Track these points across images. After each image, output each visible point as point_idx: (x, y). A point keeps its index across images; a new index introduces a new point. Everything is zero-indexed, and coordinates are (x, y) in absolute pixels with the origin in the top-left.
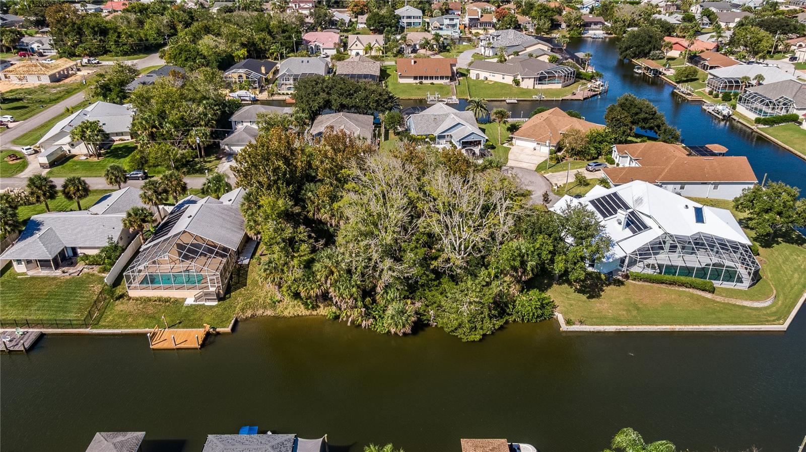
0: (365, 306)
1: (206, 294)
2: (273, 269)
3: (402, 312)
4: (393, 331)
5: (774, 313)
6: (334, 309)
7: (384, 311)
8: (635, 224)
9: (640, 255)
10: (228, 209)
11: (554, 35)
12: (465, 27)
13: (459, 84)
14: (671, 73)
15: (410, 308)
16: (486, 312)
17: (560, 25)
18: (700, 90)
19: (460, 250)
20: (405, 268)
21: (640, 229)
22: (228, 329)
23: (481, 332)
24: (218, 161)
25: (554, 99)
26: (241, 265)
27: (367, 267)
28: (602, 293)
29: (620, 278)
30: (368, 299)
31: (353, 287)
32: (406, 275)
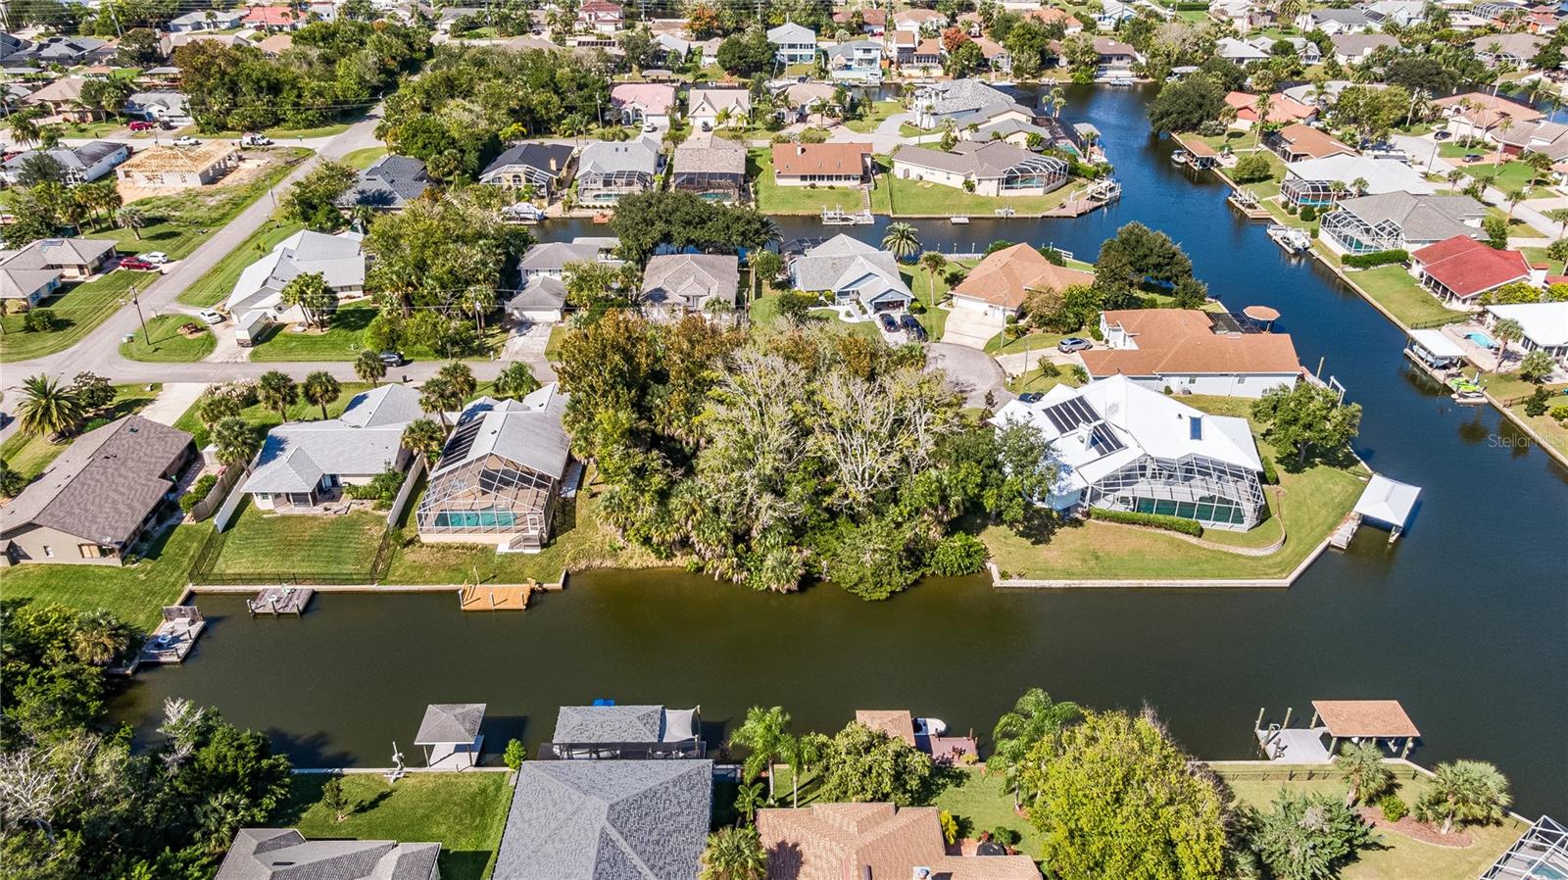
0: (737, 555)
1: (526, 539)
2: (615, 506)
3: (786, 563)
4: (774, 587)
5: (1275, 565)
6: (695, 558)
7: (762, 561)
8: (1104, 441)
9: (1106, 485)
10: (542, 419)
11: (1045, 80)
12: (891, 63)
13: (876, 188)
14: (1229, 163)
15: (796, 558)
16: (895, 562)
17: (1057, 61)
18: (1270, 198)
19: (863, 479)
20: (790, 506)
21: (1111, 449)
22: (559, 585)
23: (889, 589)
24: (504, 335)
25: (1030, 215)
26: (565, 499)
27: (739, 505)
28: (1052, 537)
29: (1079, 516)
30: (741, 546)
31: (722, 530)
32: (791, 515)
